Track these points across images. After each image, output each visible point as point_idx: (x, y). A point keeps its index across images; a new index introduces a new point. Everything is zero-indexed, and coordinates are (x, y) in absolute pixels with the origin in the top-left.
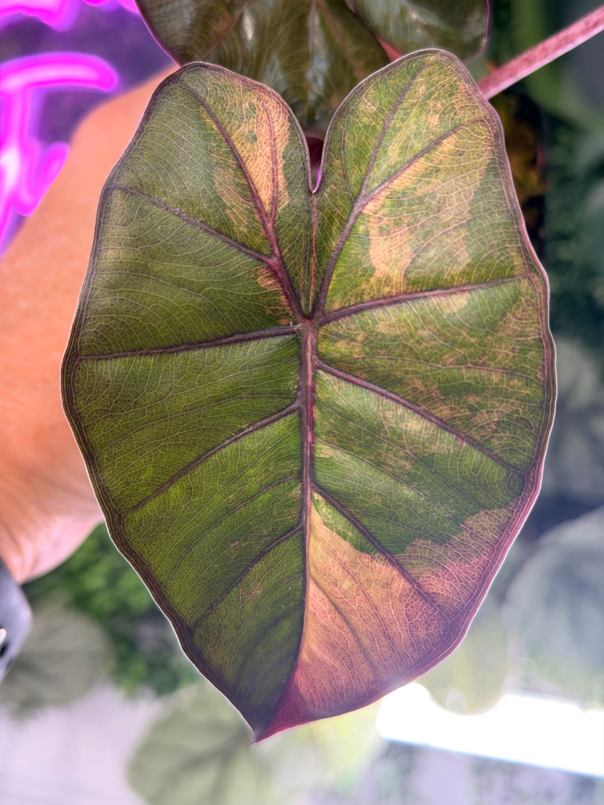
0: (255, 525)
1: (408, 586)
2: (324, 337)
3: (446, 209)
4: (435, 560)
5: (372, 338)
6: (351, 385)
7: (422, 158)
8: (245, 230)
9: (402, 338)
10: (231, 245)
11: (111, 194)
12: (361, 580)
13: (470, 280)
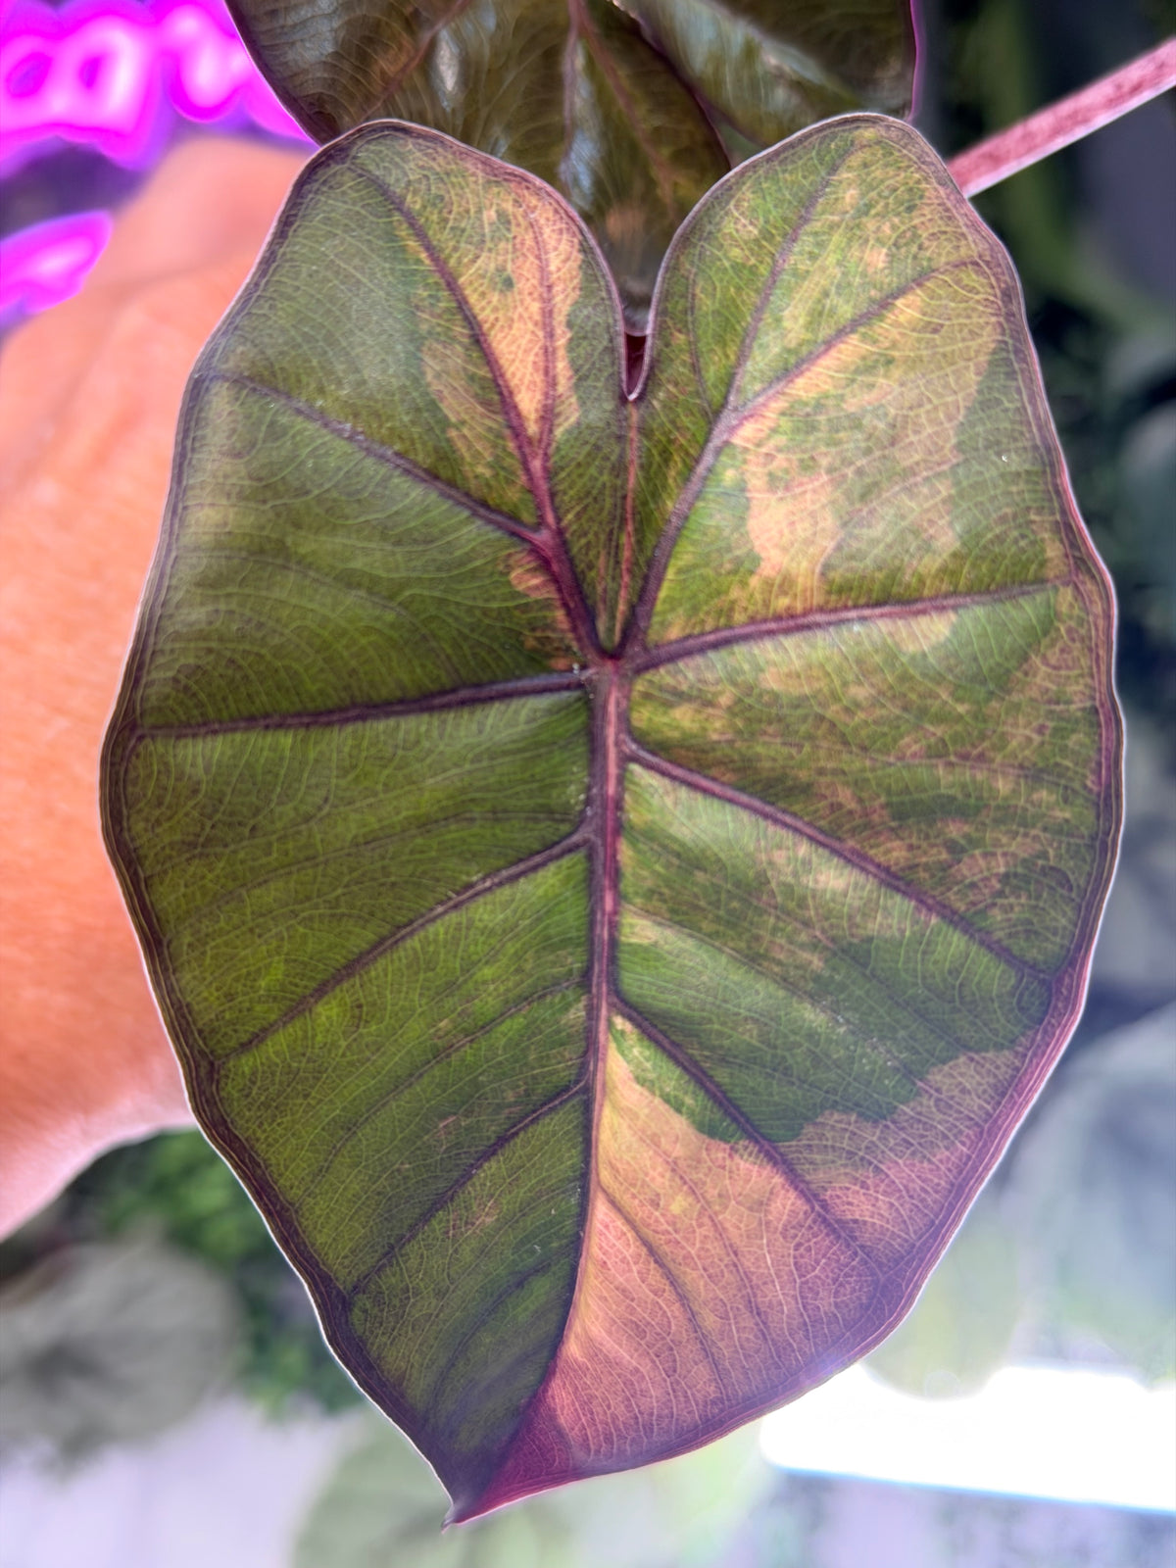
0: (491, 1082)
1: (802, 1206)
2: (647, 696)
3: (907, 441)
4: (861, 1154)
5: (748, 701)
6: (699, 796)
7: (853, 336)
8: (487, 473)
9: (813, 702)
10: (459, 503)
11: (207, 389)
12: (708, 1196)
13: (956, 586)
